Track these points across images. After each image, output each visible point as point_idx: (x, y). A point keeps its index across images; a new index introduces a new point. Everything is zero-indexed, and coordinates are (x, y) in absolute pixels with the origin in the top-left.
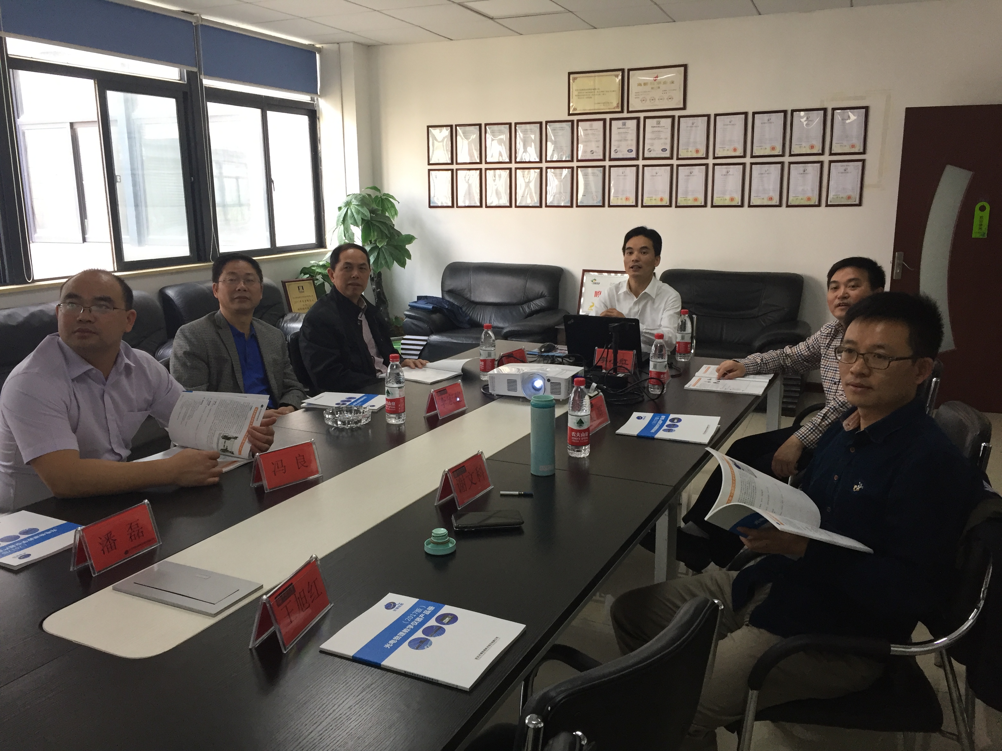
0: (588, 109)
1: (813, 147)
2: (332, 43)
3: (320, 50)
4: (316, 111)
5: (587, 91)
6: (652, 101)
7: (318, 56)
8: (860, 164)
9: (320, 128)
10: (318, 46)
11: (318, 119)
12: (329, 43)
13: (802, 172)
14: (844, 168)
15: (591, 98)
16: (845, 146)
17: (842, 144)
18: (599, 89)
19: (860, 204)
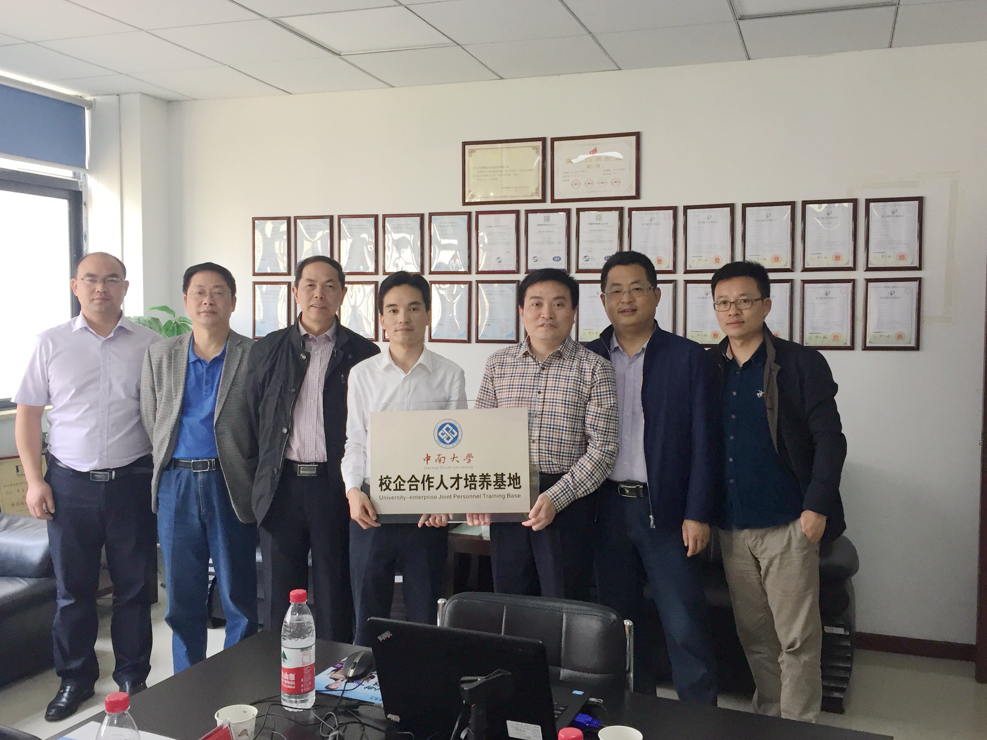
0: (492, 196)
1: (839, 257)
2: (108, 95)
3: (91, 105)
4: (81, 193)
5: (490, 170)
6: (589, 186)
7: (87, 113)
8: (915, 284)
9: (87, 218)
10: (88, 98)
11: (85, 204)
12: (105, 95)
13: (823, 295)
14: (890, 290)
15: (496, 179)
16: (889, 257)
17: (884, 254)
18: (508, 167)
19: (917, 348)
